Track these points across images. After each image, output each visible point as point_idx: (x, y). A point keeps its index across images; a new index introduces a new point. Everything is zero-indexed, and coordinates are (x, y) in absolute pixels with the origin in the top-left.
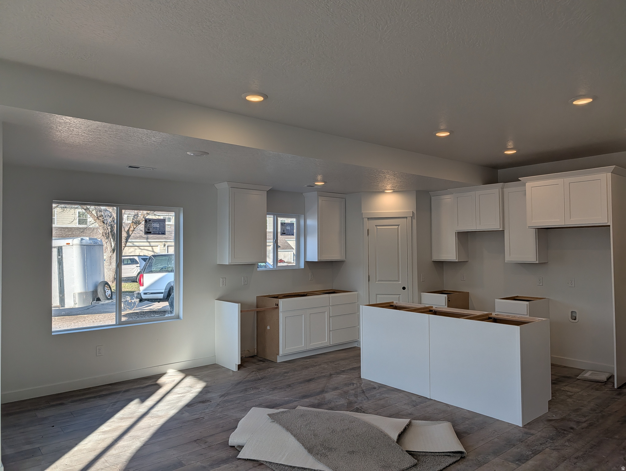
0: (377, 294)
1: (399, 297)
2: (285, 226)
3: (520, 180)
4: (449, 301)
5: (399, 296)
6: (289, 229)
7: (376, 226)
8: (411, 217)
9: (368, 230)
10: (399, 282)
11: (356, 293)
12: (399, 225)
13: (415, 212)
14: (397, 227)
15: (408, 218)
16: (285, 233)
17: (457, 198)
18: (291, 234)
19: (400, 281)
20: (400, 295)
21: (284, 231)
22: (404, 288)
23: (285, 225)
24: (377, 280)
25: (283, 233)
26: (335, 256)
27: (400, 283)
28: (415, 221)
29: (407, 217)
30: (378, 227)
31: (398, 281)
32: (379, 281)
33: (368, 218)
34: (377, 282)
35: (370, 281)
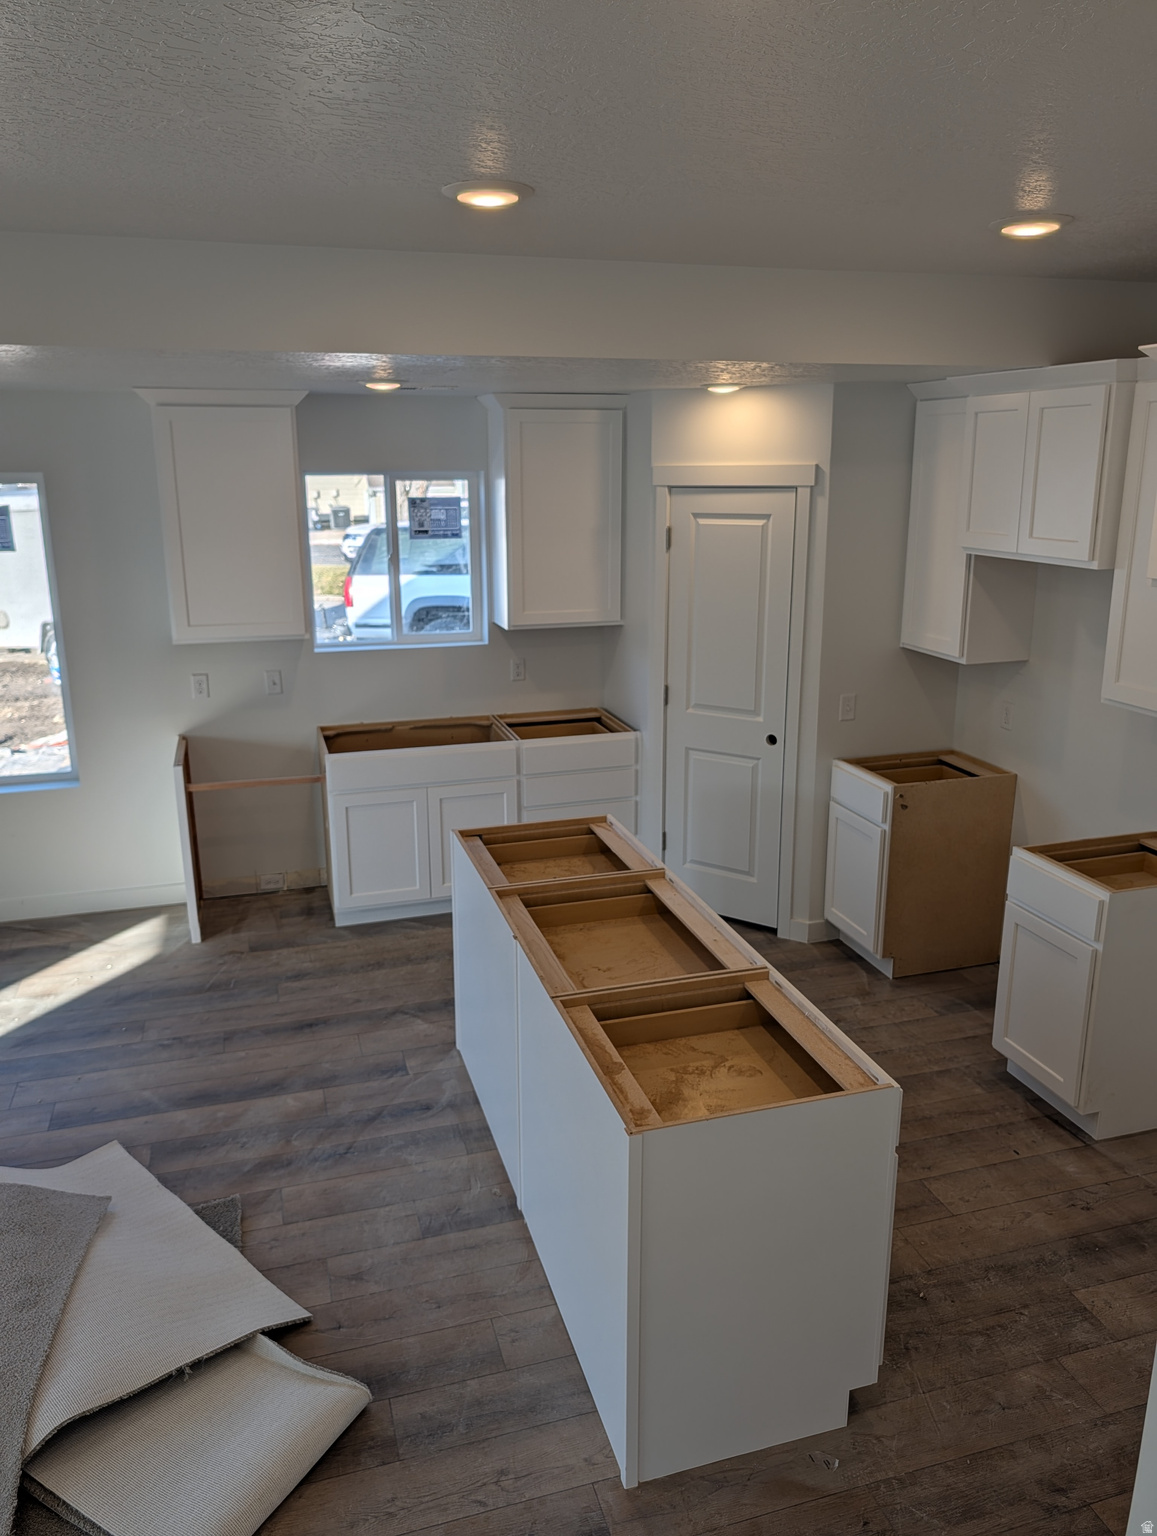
0: (688, 749)
1: (754, 769)
2: (426, 509)
3: (1143, 355)
4: (904, 807)
5: (756, 762)
6: (443, 517)
7: (696, 516)
8: (812, 487)
9: (669, 531)
10: (758, 715)
11: (630, 735)
12: (767, 517)
13: (826, 468)
14: (760, 523)
15: (799, 489)
16: (426, 532)
17: (976, 414)
18: (449, 533)
19: (762, 714)
20: (758, 759)
21: (421, 525)
22: (772, 740)
23: (425, 504)
24: (692, 703)
25: (420, 532)
26: (584, 612)
27: (760, 719)
28: (823, 504)
29: (796, 488)
30: (702, 521)
31: (756, 712)
32: (697, 706)
33: (670, 488)
34: (690, 710)
35: (669, 705)
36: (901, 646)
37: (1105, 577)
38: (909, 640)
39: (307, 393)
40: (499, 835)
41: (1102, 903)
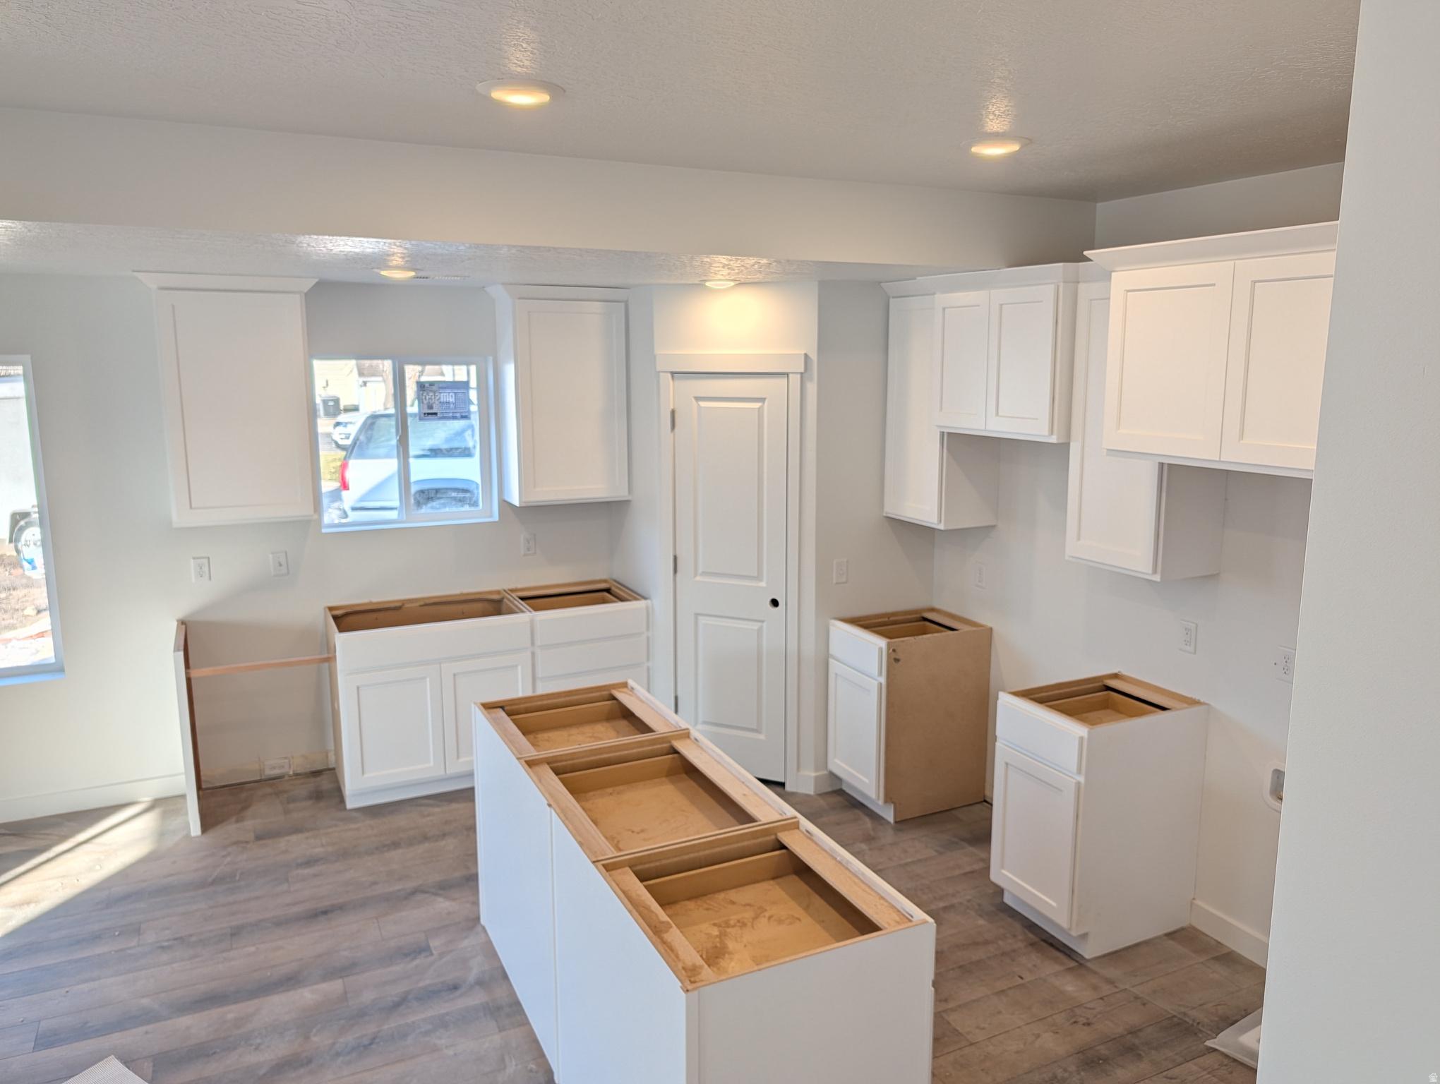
0: (697, 615)
1: (760, 631)
2: (434, 392)
3: (1088, 260)
4: (897, 660)
5: (760, 624)
6: (452, 400)
7: (698, 399)
8: (802, 373)
9: (673, 413)
10: (762, 580)
11: (641, 604)
12: (762, 400)
13: (814, 356)
14: (757, 405)
15: (790, 376)
16: (436, 414)
17: (944, 309)
18: (458, 415)
19: (765, 580)
20: (763, 621)
21: (430, 407)
22: (775, 603)
23: (434, 388)
24: (700, 571)
25: (428, 414)
26: (594, 488)
27: (763, 584)
28: (812, 388)
29: (787, 374)
30: (703, 404)
31: (758, 578)
32: (704, 573)
33: (673, 374)
34: (698, 578)
35: (678, 574)
36: (885, 515)
37: (1062, 450)
38: (892, 510)
39: (316, 280)
40: (522, 706)
41: (1081, 739)
